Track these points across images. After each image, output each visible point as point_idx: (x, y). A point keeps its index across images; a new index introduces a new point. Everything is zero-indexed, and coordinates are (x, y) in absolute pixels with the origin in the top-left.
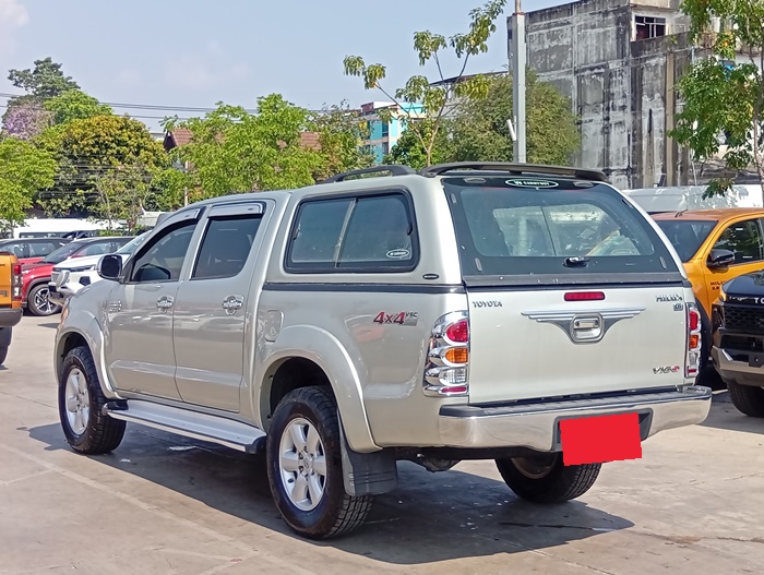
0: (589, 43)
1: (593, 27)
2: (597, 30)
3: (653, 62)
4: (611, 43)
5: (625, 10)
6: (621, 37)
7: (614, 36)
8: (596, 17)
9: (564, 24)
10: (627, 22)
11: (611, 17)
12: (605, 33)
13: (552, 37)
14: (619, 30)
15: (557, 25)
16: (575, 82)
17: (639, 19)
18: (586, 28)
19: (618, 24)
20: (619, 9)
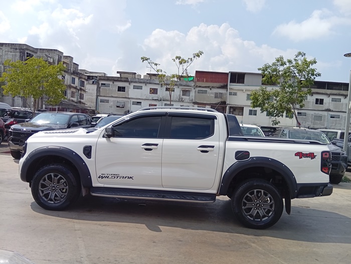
0: (9, 56)
1: (11, 52)
2: (13, 53)
4: (18, 58)
5: (23, 49)
6: (21, 57)
7: (19, 56)
8: (13, 50)
10: (24, 53)
11: (18, 50)
12: (15, 55)
14: (21, 55)
16: (3, 67)
17: (27, 53)
18: (8, 51)
19: (20, 53)
20: (21, 49)
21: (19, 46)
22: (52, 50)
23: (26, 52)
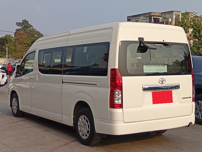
8: (145, 18)
9: (138, 19)
19: (149, 19)
22: (170, 12)
23: (152, 17)
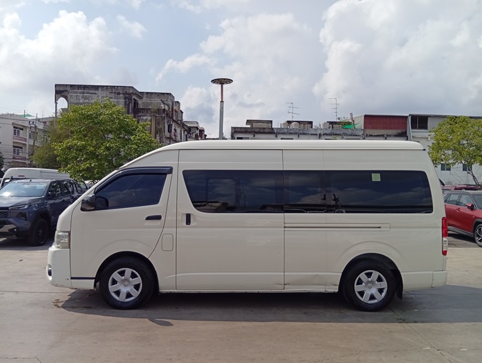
1: (111, 98)
2: (113, 100)
3: (145, 118)
4: (122, 106)
5: (129, 94)
6: (127, 105)
10: (130, 99)
11: (121, 95)
12: (118, 102)
13: (86, 98)
15: (88, 93)
18: (106, 97)
20: (126, 93)
21: (123, 89)
